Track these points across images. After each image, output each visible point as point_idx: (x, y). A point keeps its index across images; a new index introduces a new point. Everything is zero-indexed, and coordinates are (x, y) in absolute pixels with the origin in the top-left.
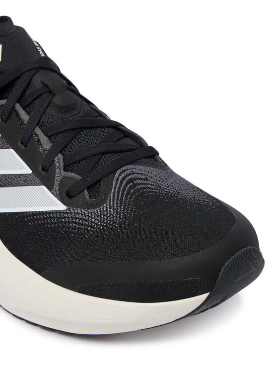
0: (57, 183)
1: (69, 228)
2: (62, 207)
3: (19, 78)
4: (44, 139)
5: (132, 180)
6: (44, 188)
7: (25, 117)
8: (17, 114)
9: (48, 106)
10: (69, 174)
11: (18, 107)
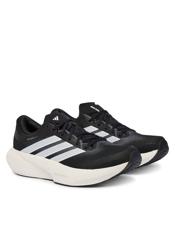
0: (81, 146)
1: (87, 156)
2: (84, 151)
3: (64, 124)
4: (75, 137)
5: (102, 144)
6: (78, 148)
7: (68, 133)
8: (66, 132)
9: (74, 129)
10: (84, 143)
11: (66, 131)
